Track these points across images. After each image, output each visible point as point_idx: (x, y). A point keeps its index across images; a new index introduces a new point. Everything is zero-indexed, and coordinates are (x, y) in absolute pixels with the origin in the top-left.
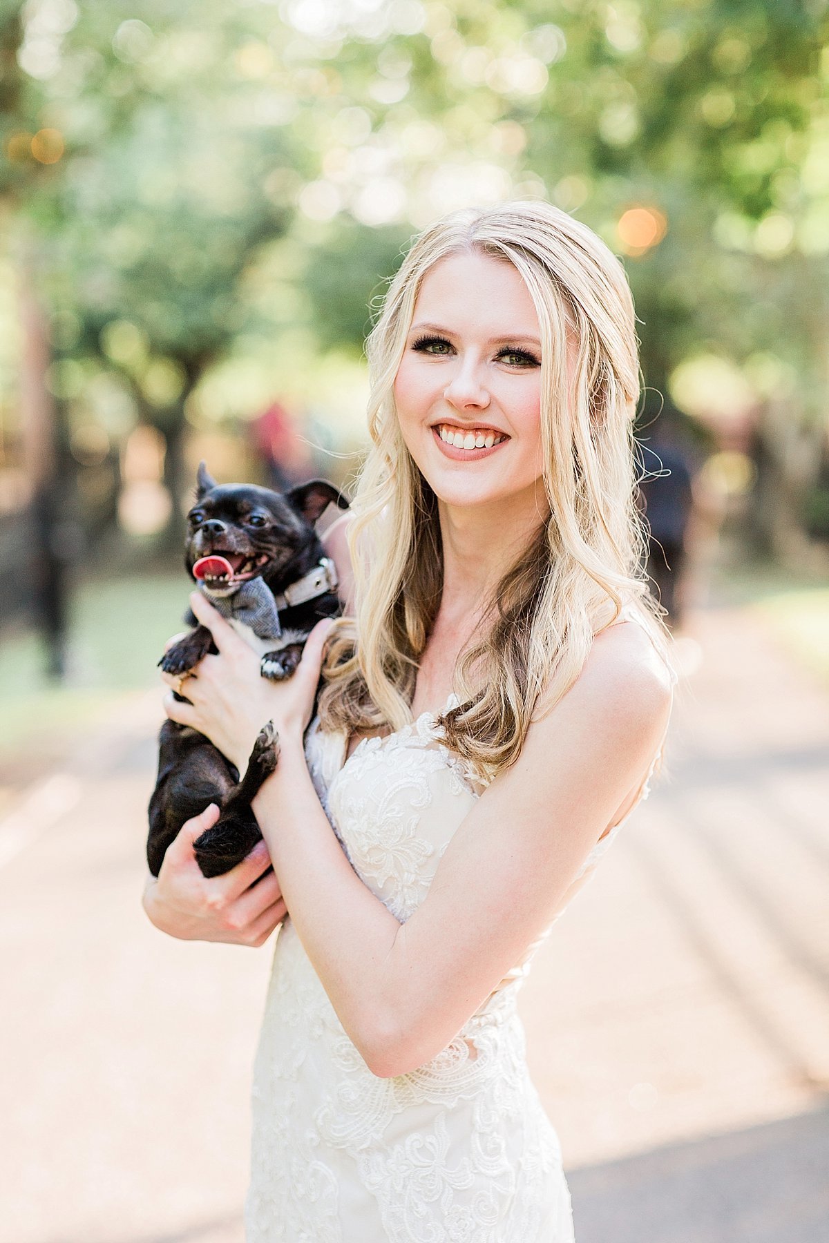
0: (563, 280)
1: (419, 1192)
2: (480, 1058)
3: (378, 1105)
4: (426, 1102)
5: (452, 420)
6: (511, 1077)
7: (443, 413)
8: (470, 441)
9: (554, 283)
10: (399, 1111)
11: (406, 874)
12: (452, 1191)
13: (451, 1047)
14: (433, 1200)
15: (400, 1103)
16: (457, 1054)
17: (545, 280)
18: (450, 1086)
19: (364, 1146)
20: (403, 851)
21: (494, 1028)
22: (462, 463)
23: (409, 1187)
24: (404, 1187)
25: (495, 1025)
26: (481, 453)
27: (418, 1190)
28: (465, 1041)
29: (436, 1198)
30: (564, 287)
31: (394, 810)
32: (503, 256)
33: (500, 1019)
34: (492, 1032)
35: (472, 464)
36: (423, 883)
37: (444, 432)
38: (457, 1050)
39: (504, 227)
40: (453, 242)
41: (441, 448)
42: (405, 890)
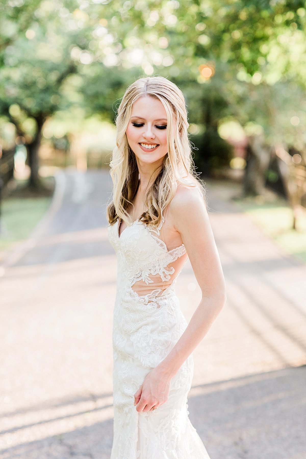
0: (172, 102)
1: (144, 340)
2: (161, 307)
3: (134, 321)
4: (146, 320)
5: (145, 142)
6: (171, 312)
7: (142, 140)
8: (150, 147)
9: (170, 104)
10: (140, 323)
11: (136, 257)
12: (152, 339)
13: (152, 305)
14: (147, 342)
15: (140, 320)
16: (154, 307)
17: (167, 103)
18: (153, 315)
19: (131, 332)
20: (134, 251)
21: (166, 300)
22: (148, 153)
23: (141, 339)
24: (140, 339)
25: (166, 299)
26: (153, 149)
27: (144, 339)
28: (156, 303)
29: (148, 341)
30: (172, 104)
31: (131, 240)
32: (157, 97)
33: (167, 297)
34: (165, 301)
35: (150, 153)
36: (141, 259)
37: (142, 144)
38: (154, 306)
39: (154, 88)
40: (141, 93)
41: (142, 148)
42: (137, 261)
